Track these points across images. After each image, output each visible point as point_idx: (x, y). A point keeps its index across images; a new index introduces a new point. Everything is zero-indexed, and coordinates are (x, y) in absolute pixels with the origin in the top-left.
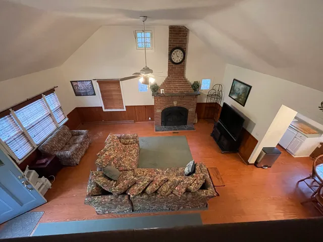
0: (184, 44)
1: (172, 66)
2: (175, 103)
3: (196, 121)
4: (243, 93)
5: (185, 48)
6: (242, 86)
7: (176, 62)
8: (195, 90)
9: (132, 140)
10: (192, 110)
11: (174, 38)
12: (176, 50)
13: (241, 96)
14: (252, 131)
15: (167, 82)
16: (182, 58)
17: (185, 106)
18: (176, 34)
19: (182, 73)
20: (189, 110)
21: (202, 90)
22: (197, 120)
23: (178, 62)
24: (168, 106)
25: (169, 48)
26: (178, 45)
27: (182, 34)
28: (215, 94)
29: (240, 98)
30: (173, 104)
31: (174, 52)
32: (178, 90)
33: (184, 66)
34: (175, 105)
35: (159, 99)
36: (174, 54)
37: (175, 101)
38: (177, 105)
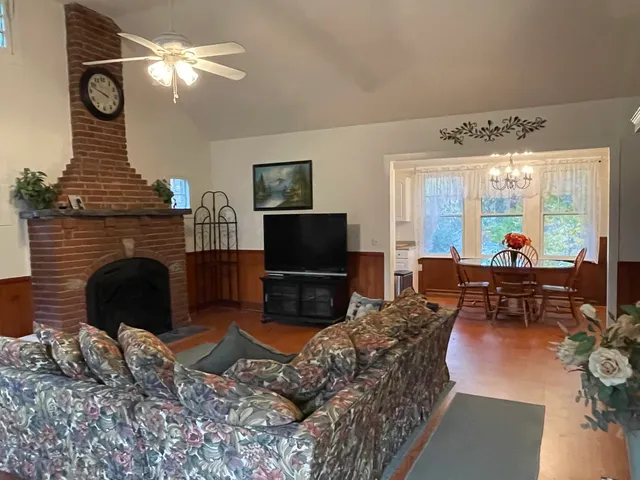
2: (129, 247)
4: (295, 182)
6: (286, 170)
7: (101, 109)
10: (176, 268)
12: (98, 76)
13: (293, 190)
14: (358, 246)
16: (117, 102)
18: (94, 31)
20: (172, 268)
23: (108, 111)
24: (106, 258)
28: (207, 221)
29: (292, 197)
31: (92, 80)
32: (125, 200)
33: (123, 129)
34: (130, 254)
35: (73, 232)
36: (94, 85)
37: (128, 236)
38: (135, 253)
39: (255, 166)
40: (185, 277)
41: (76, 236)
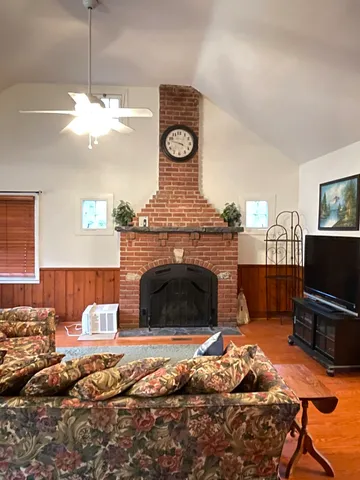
0: (193, 119)
1: (169, 165)
2: (178, 254)
3: (244, 317)
4: (346, 200)
5: (197, 129)
7: (176, 155)
8: (230, 222)
9: (33, 324)
10: (225, 275)
11: (171, 108)
12: (175, 131)
13: (344, 209)
15: (158, 201)
16: (191, 147)
17: (207, 264)
18: (175, 100)
19: (194, 182)
20: (221, 276)
21: (250, 229)
22: (247, 315)
23: (182, 155)
24: (158, 262)
25: (161, 127)
26: (179, 122)
27: (187, 102)
30: (173, 255)
31: (170, 135)
32: (185, 220)
33: (196, 167)
34: (179, 260)
35: (134, 242)
36: (171, 139)
37: (179, 247)
38: (184, 260)
39: (321, 185)
40: (235, 285)
41: (136, 244)
